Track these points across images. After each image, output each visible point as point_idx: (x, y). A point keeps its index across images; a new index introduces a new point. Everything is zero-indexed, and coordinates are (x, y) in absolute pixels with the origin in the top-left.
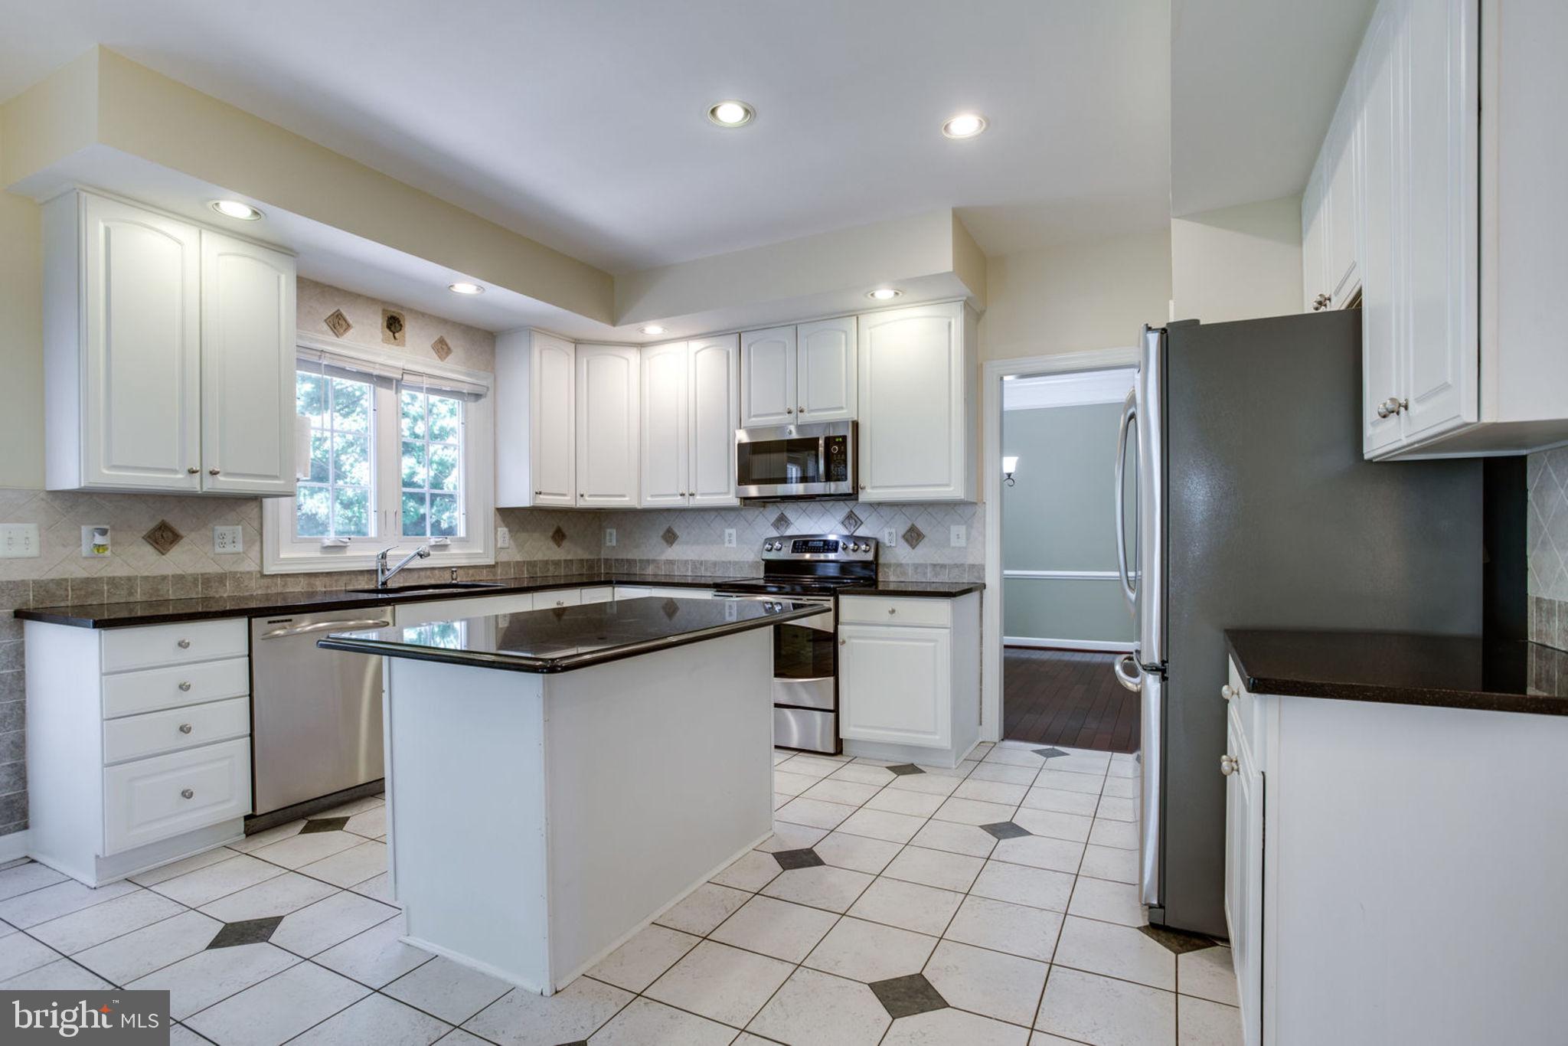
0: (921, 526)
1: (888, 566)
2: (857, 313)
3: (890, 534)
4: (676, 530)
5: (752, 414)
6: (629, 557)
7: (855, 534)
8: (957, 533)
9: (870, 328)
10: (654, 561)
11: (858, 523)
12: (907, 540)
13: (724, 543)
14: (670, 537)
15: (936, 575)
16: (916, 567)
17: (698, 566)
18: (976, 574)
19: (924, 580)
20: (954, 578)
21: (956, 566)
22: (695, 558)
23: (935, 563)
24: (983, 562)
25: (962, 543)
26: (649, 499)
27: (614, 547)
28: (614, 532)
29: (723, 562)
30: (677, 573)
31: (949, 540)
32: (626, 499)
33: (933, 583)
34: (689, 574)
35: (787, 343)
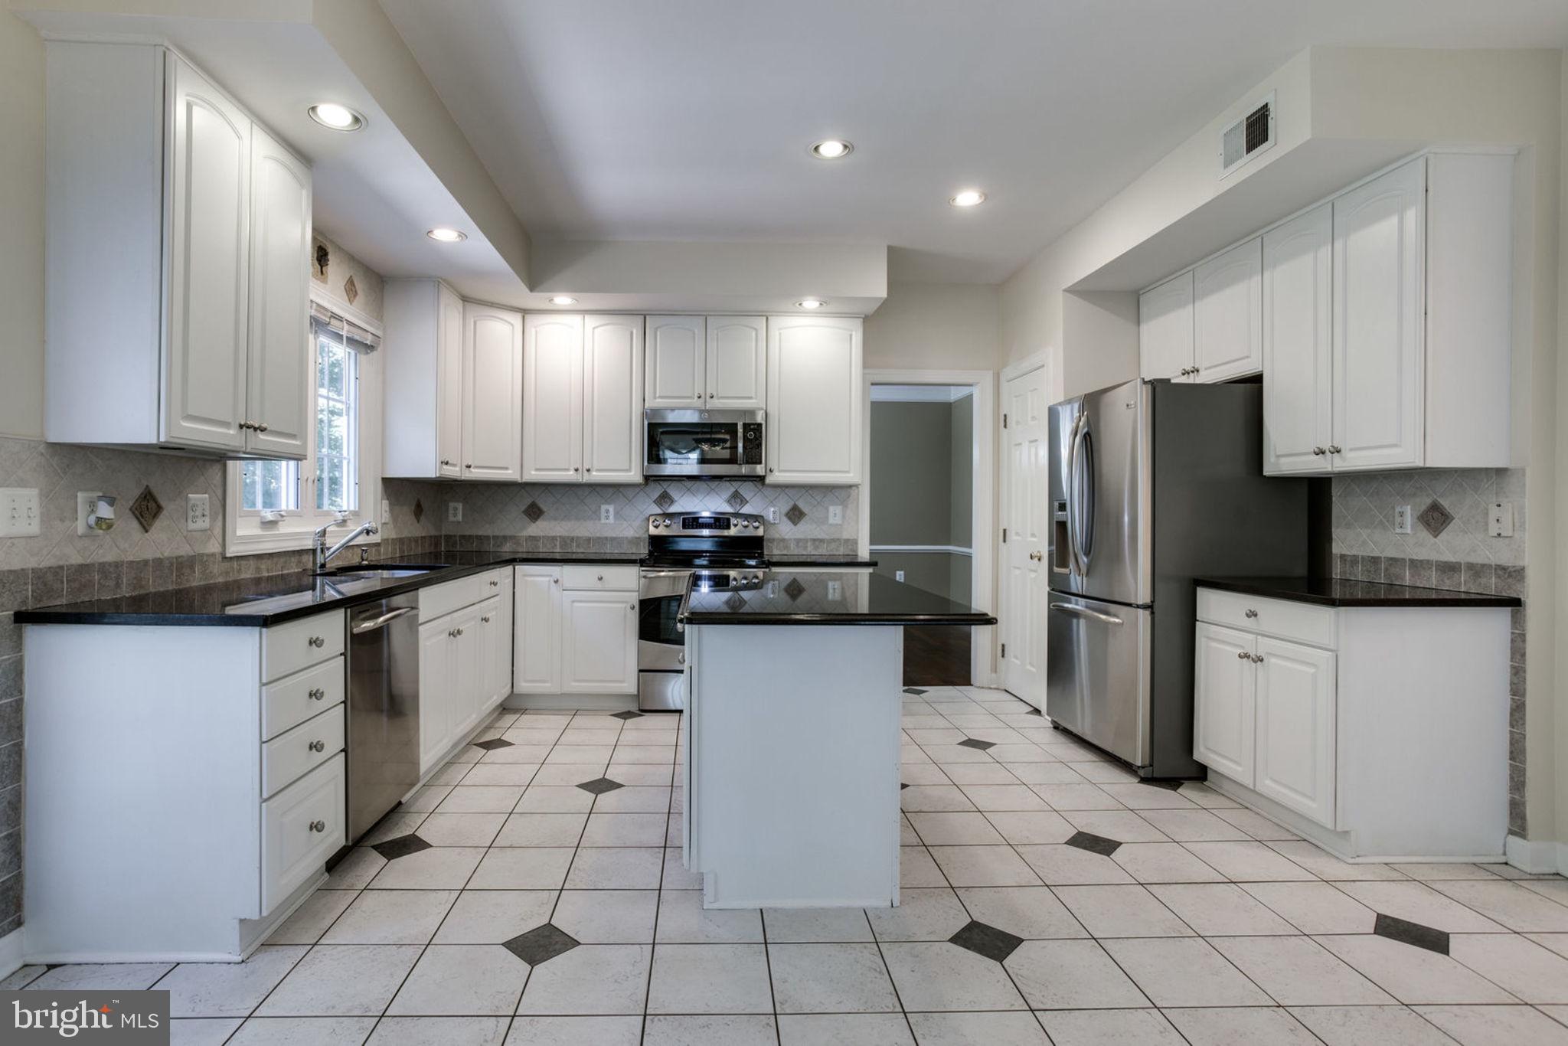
0: (803, 506)
1: (772, 540)
2: (768, 314)
3: (774, 512)
4: (542, 506)
5: (657, 395)
6: (480, 533)
7: (740, 512)
8: (835, 513)
9: (780, 329)
10: (512, 538)
11: (744, 502)
12: (790, 518)
13: (600, 519)
14: (534, 513)
15: (816, 548)
16: (798, 541)
17: (569, 542)
18: (850, 547)
19: (804, 553)
20: (831, 550)
21: (834, 540)
22: (565, 534)
23: (815, 537)
24: (855, 537)
25: (839, 520)
26: (533, 473)
27: (459, 522)
28: (460, 506)
29: (599, 538)
30: (543, 550)
31: (827, 518)
32: (510, 472)
33: (813, 555)
34: (558, 551)
35: (696, 331)
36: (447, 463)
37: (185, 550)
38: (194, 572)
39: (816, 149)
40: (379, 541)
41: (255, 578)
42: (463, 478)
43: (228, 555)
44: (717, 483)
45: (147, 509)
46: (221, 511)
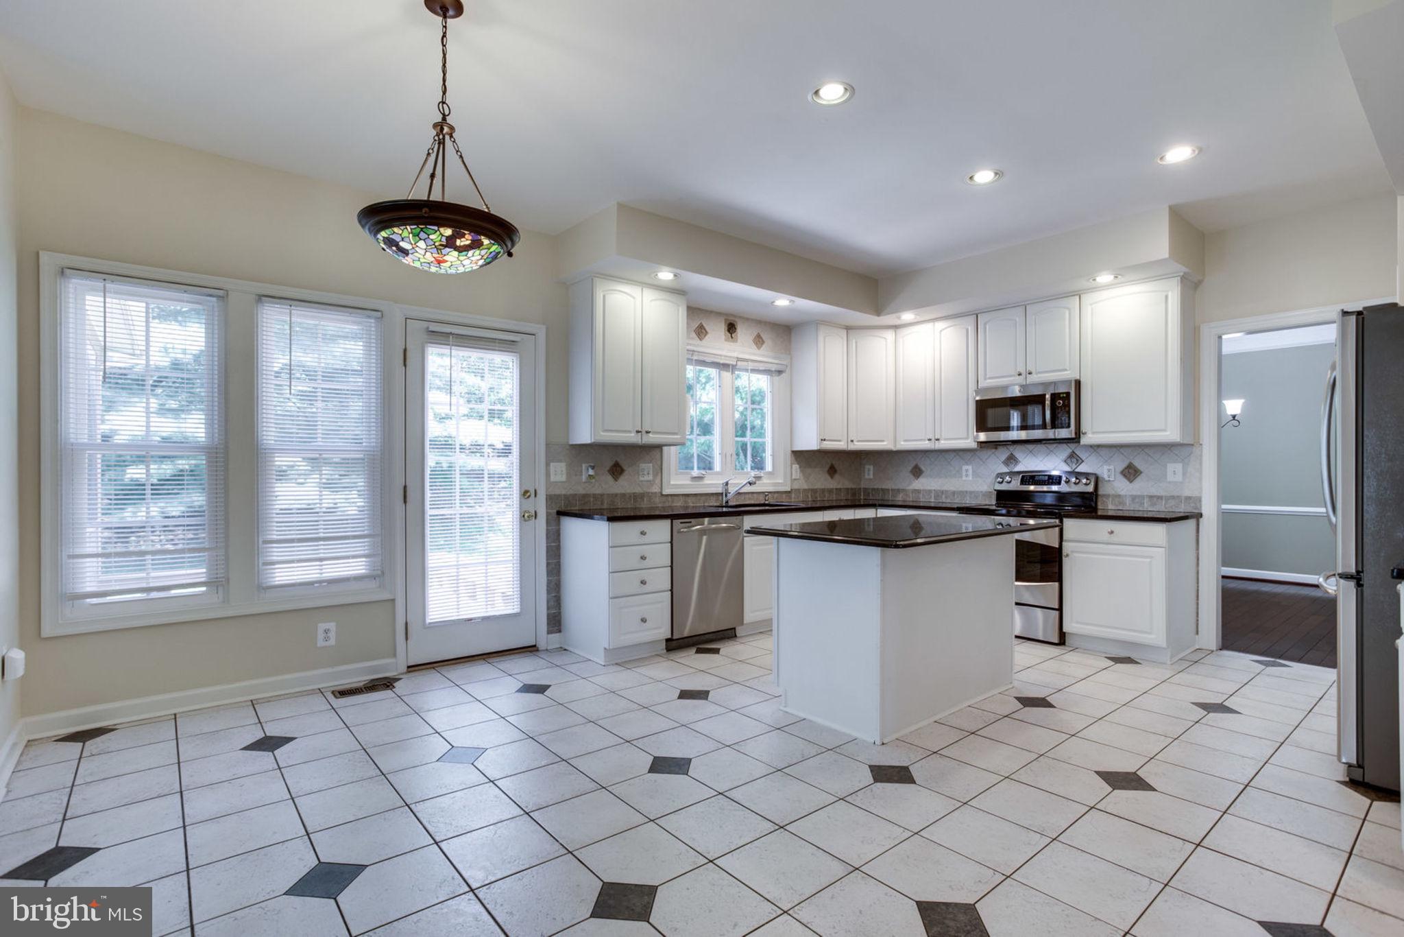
0: (1138, 463)
1: (1108, 496)
2: (1080, 292)
3: (1110, 470)
4: (923, 468)
5: (987, 377)
6: (883, 487)
7: (1076, 470)
8: (1174, 471)
9: (1091, 305)
10: (904, 490)
11: (1079, 461)
12: (1125, 476)
13: (961, 477)
14: (917, 472)
15: (1153, 504)
16: (1134, 498)
17: (940, 494)
18: (1192, 505)
19: (1141, 509)
20: (1171, 507)
21: (1173, 497)
22: (938, 488)
23: (1151, 495)
24: (1198, 495)
25: (1179, 478)
26: (902, 443)
27: (871, 479)
28: (872, 467)
29: (961, 492)
30: (923, 500)
31: (1165, 475)
32: (885, 443)
33: (1150, 511)
34: (932, 501)
35: (1017, 319)
36: (825, 440)
37: (638, 490)
38: (643, 500)
39: (971, 178)
40: (789, 490)
41: (684, 506)
42: (849, 449)
43: (664, 493)
44: (1055, 445)
45: (616, 471)
46: (660, 471)
